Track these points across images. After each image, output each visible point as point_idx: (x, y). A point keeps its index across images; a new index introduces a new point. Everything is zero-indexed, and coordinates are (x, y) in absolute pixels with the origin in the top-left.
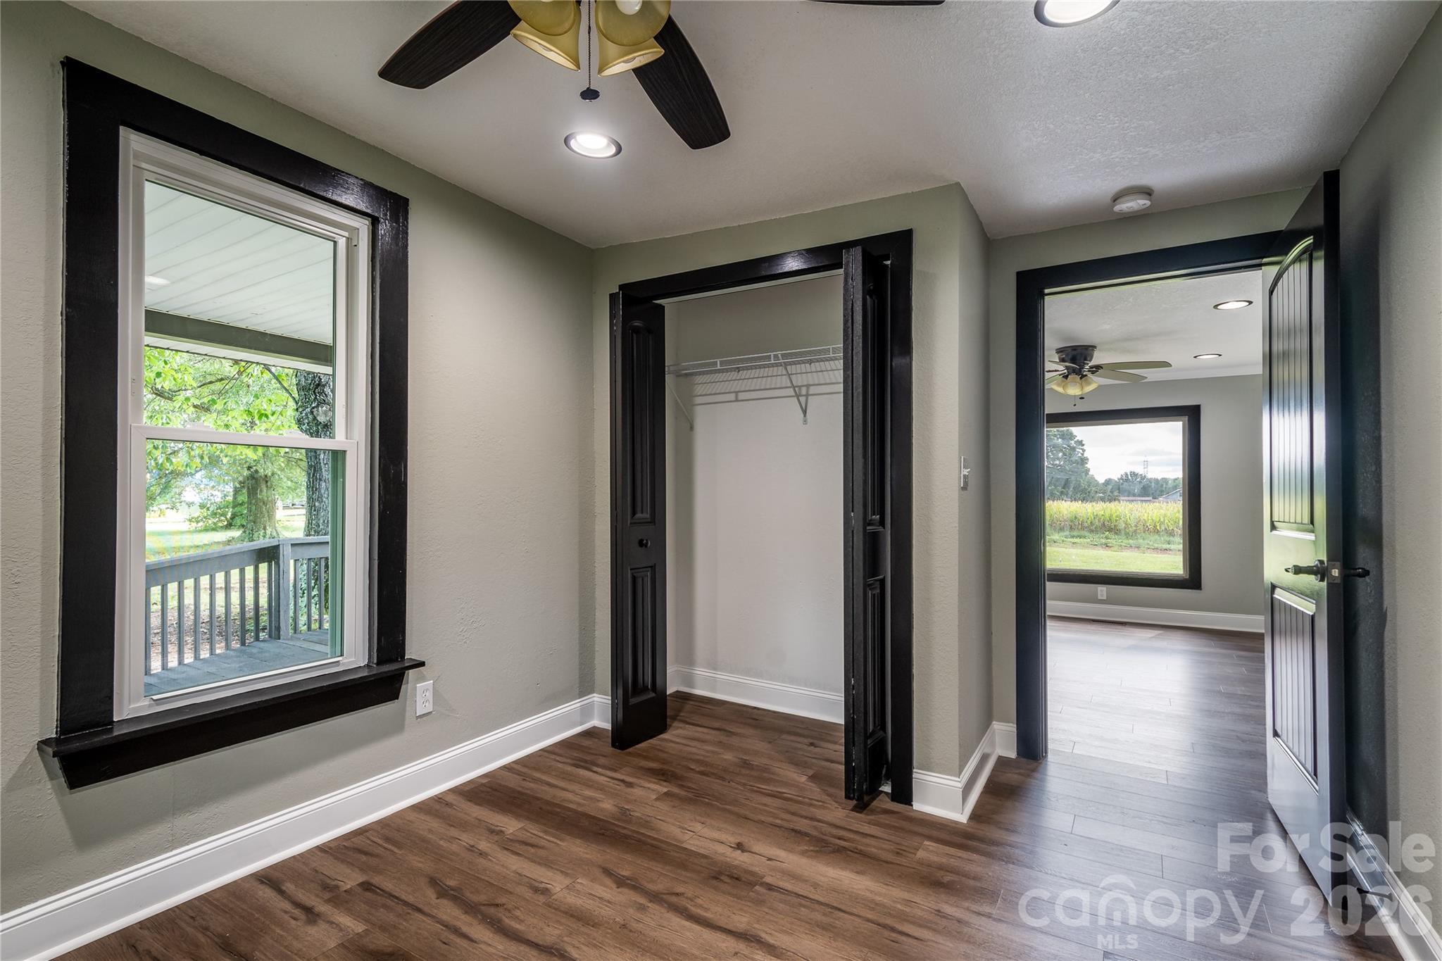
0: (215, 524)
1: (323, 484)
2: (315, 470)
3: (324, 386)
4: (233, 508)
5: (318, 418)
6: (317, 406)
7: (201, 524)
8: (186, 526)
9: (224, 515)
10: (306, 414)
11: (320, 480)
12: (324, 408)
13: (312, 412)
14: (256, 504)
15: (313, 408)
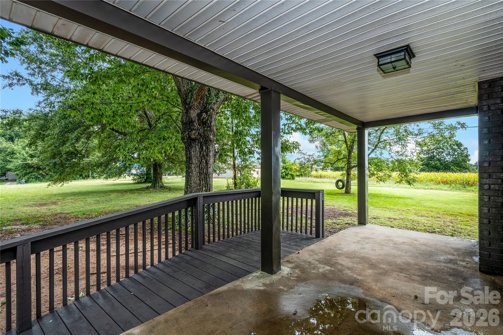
0: (141, 181)
1: (193, 165)
2: (189, 159)
3: (193, 122)
4: (147, 175)
5: (191, 136)
6: (191, 131)
7: (136, 181)
8: (132, 182)
9: (144, 178)
10: (186, 135)
11: (192, 163)
12: (194, 132)
13: (188, 134)
14: (156, 174)
15: (189, 132)
